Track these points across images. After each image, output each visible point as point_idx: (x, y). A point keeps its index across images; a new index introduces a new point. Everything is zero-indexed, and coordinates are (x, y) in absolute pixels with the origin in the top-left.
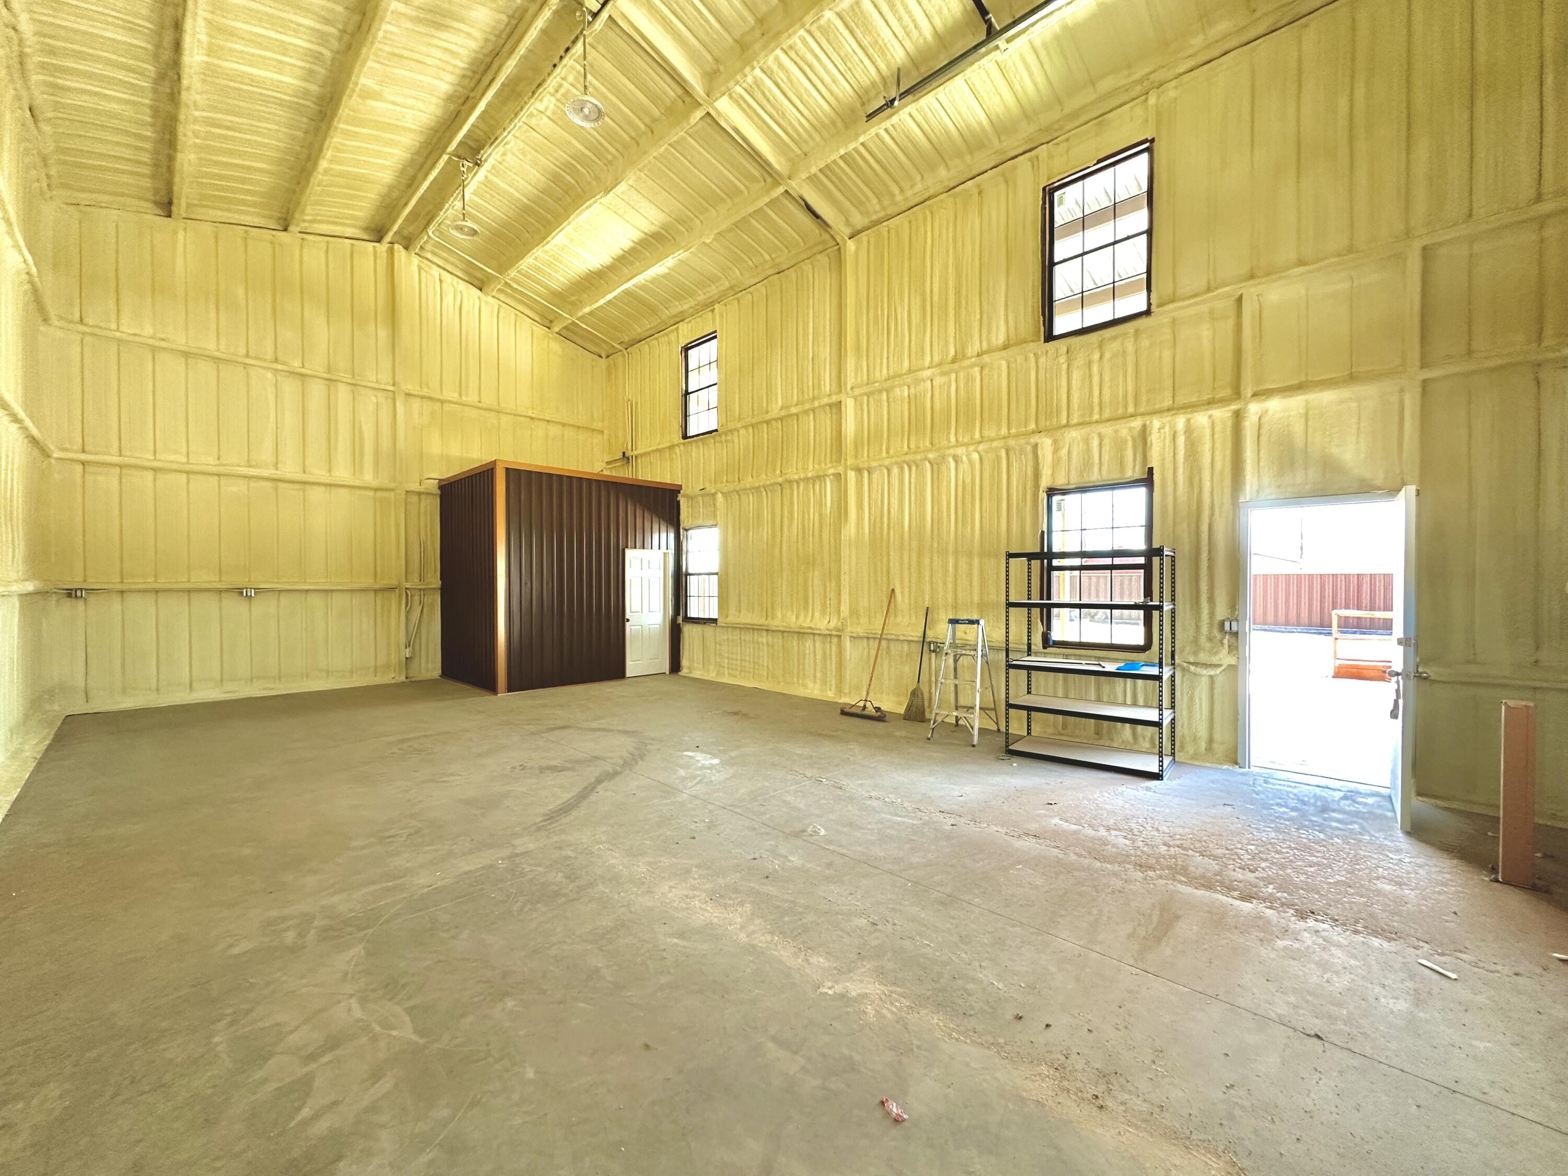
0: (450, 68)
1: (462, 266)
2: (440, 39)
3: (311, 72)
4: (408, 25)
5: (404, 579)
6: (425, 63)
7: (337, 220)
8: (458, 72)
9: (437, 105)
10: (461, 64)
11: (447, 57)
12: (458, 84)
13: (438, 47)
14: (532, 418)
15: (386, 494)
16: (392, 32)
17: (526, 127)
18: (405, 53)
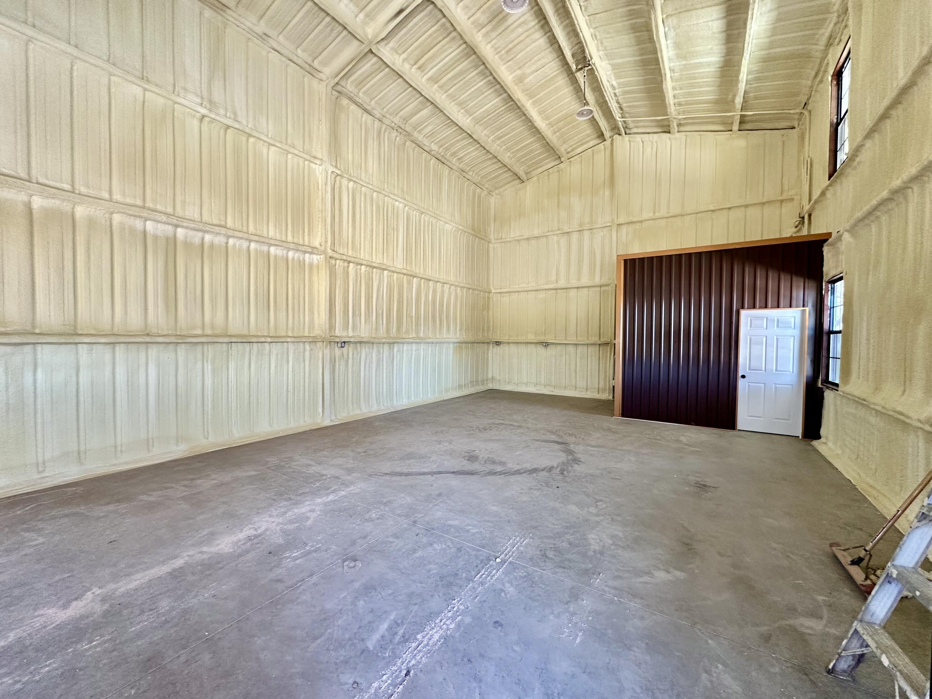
0: (533, 30)
1: (655, 124)
2: (512, 24)
3: (496, 90)
4: (494, 34)
5: (613, 339)
6: (522, 41)
7: (583, 141)
8: (537, 27)
9: (551, 52)
10: (533, 23)
11: (526, 27)
12: (546, 33)
13: (516, 28)
14: (713, 211)
15: (606, 288)
16: (495, 44)
17: (591, 17)
18: (510, 46)
